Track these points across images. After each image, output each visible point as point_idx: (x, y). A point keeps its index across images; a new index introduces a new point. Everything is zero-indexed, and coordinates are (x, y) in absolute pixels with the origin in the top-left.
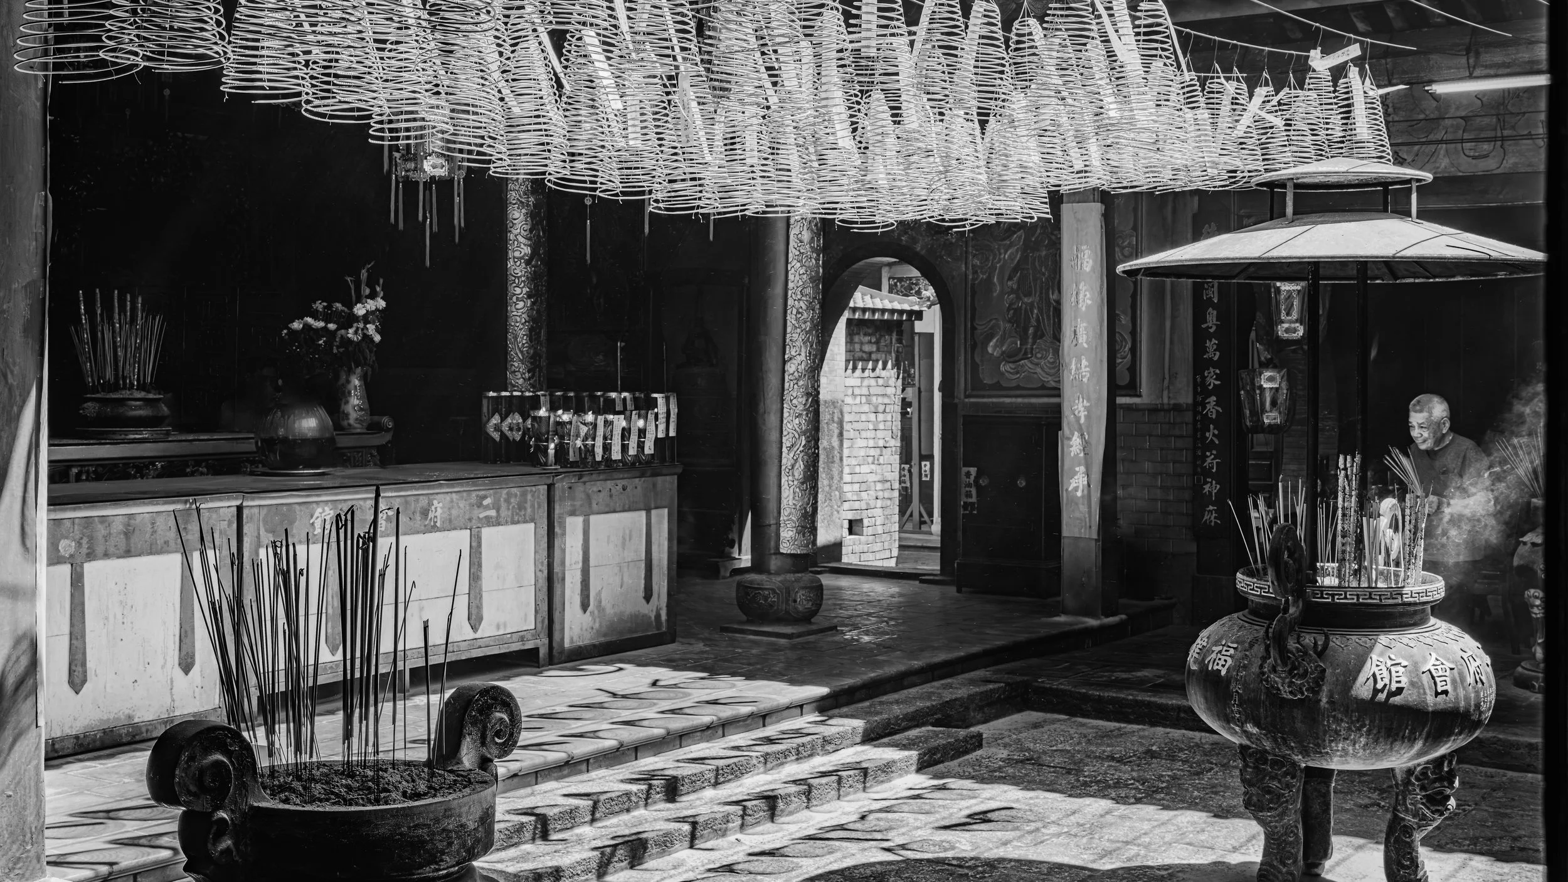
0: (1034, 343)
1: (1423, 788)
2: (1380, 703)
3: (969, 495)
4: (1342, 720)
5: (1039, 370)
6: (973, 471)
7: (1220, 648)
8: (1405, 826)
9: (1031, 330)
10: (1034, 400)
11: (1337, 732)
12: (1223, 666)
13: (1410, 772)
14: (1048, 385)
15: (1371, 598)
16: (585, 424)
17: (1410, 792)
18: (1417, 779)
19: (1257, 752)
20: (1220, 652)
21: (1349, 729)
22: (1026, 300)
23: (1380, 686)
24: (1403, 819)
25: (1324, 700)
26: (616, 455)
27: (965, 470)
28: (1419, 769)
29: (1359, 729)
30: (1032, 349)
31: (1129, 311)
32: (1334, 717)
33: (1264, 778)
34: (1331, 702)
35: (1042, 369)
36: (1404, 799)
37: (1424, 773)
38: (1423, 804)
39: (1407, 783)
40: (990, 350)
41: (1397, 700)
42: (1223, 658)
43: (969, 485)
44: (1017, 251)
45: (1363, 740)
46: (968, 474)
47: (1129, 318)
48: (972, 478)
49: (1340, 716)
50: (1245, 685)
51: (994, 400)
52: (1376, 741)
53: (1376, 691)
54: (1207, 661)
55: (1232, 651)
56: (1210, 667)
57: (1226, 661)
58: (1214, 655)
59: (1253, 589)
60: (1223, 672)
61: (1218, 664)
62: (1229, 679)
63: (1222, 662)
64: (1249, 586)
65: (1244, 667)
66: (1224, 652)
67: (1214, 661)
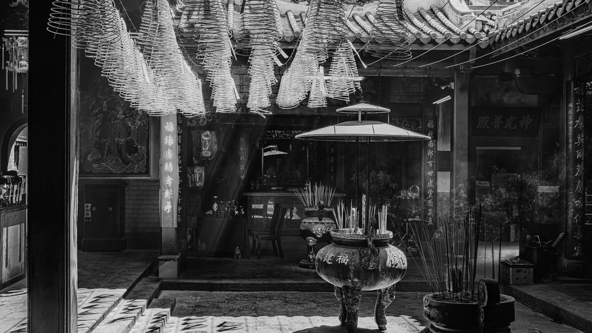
0: (107, 157)
1: (390, 293)
2: (393, 268)
3: (88, 214)
4: (384, 274)
5: (109, 167)
6: (90, 205)
7: (342, 256)
8: (383, 305)
9: (106, 152)
10: (107, 178)
11: (382, 278)
12: (345, 261)
13: (386, 289)
14: (112, 172)
15: (384, 238)
16: (5, 189)
17: (386, 295)
18: (389, 291)
19: (353, 287)
20: (342, 257)
21: (386, 277)
22: (104, 140)
23: (393, 263)
24: (383, 303)
25: (380, 269)
26: (14, 202)
27: (86, 205)
28: (389, 288)
29: (388, 277)
30: (106, 159)
31: (146, 146)
32: (383, 274)
33: (354, 295)
34: (382, 269)
35: (110, 166)
36: (384, 297)
37: (390, 289)
38: (389, 298)
39: (385, 292)
40: (88, 159)
41: (397, 267)
42: (344, 259)
43: (88, 210)
44: (99, 122)
45: (388, 280)
46: (87, 206)
47: (145, 148)
48: (89, 208)
49: (384, 273)
50: (355, 266)
51: (89, 178)
52: (391, 280)
53: (392, 265)
54: (337, 261)
55: (347, 257)
56: (339, 262)
57: (346, 260)
58: (340, 259)
59: (348, 237)
60: (346, 263)
61: (343, 261)
62: (348, 265)
63: (344, 260)
64: (345, 236)
65: (354, 261)
66: (344, 257)
67: (341, 260)
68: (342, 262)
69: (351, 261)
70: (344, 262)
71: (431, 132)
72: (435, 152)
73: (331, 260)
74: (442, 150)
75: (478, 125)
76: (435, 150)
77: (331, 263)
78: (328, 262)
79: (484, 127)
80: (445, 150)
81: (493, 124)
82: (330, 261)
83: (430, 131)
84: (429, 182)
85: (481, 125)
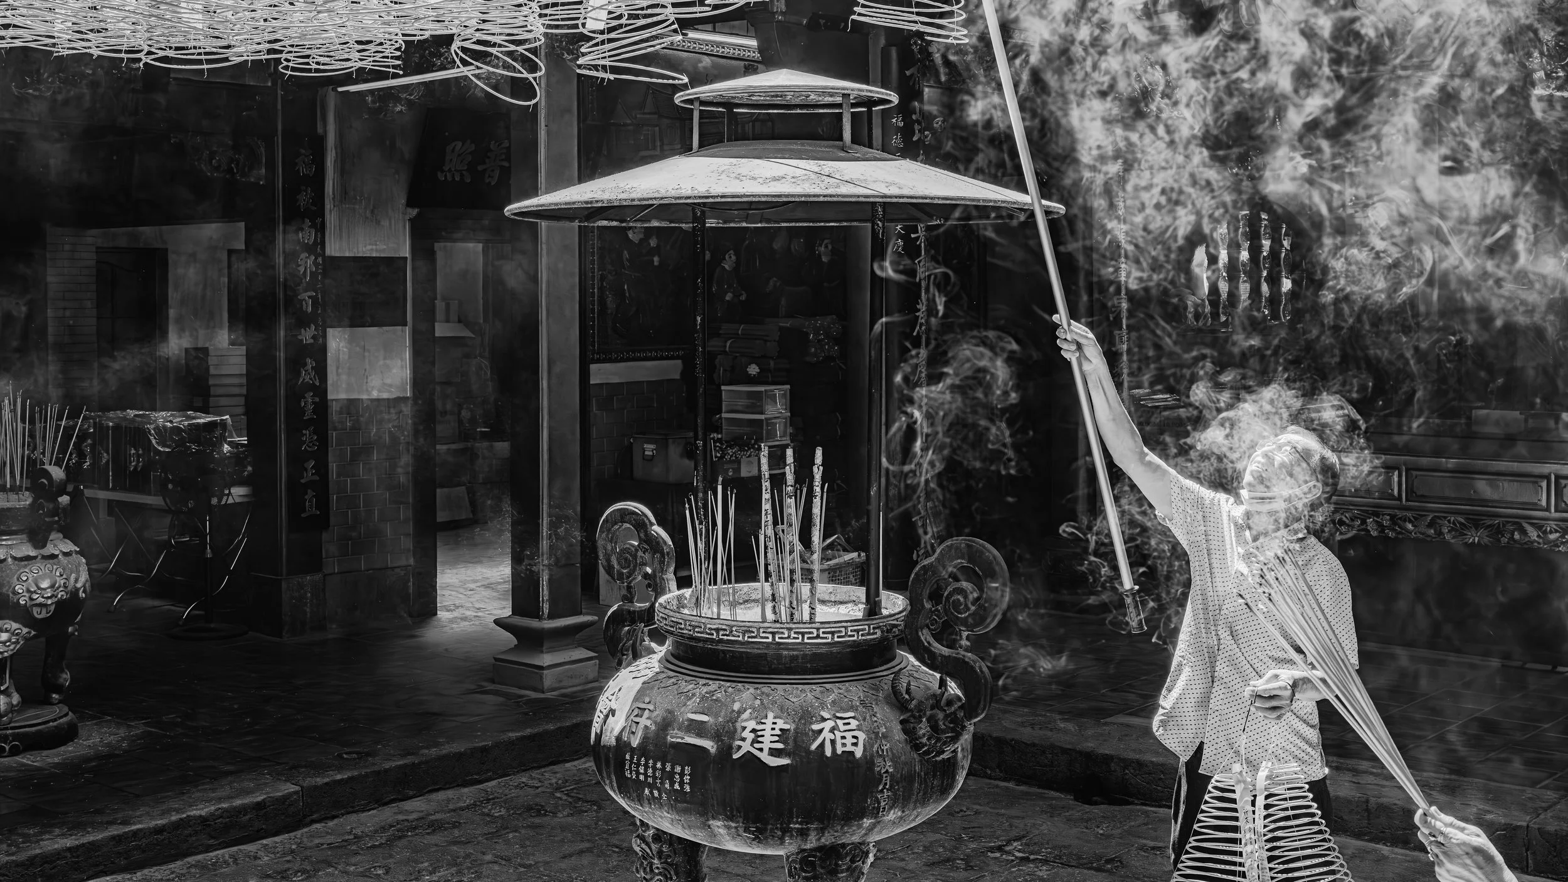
12: (856, 744)
20: (834, 728)
50: (895, 760)
54: (814, 747)
55: (854, 724)
56: (828, 752)
57: (854, 737)
58: (827, 735)
59: (818, 637)
60: (859, 752)
61: (844, 745)
62: (869, 761)
63: (849, 740)
64: (803, 634)
65: (885, 736)
66: (842, 728)
67: (833, 742)
68: (839, 750)
69: (874, 735)
70: (849, 748)
71: (306, 191)
72: (320, 260)
73: (780, 746)
74: (337, 255)
75: (443, 171)
76: (319, 255)
77: (784, 761)
78: (765, 757)
79: (457, 179)
80: (347, 254)
81: (484, 167)
82: (774, 752)
83: (303, 188)
84: (305, 364)
85: (450, 170)
